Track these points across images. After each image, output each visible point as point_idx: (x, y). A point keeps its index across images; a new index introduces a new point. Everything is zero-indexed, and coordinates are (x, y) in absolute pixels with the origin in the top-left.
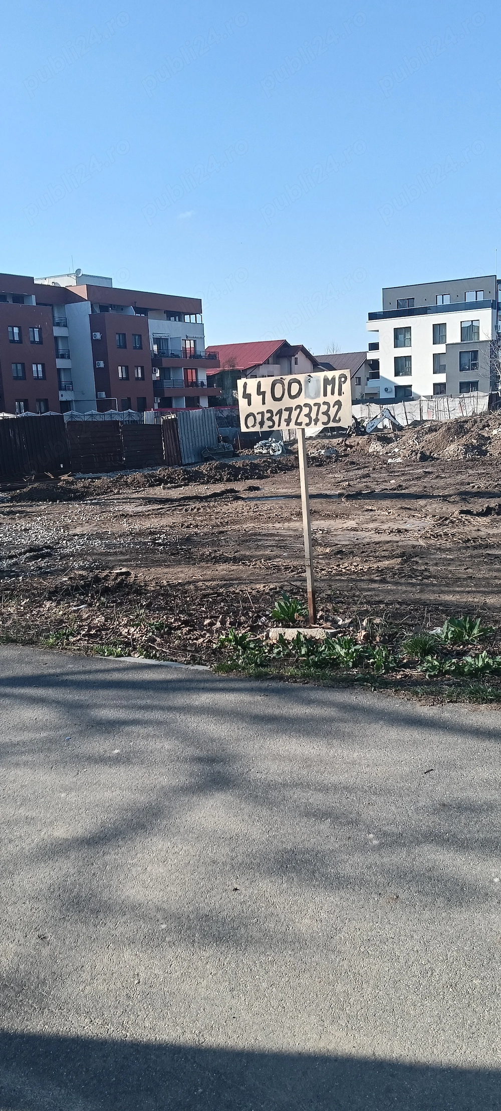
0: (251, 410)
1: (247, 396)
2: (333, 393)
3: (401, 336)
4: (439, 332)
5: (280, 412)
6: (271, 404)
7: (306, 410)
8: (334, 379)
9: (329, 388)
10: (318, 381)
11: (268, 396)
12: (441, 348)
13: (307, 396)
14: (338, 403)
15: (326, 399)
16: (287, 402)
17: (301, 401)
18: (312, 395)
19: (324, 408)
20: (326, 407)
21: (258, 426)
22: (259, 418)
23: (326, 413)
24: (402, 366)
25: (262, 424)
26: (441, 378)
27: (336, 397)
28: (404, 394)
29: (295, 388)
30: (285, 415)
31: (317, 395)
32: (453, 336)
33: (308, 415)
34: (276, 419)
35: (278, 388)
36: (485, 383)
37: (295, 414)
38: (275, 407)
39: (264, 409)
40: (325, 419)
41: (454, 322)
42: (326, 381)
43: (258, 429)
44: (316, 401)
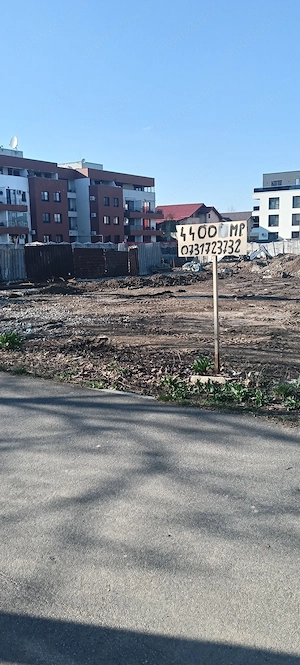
0: (185, 244)
1: (183, 235)
2: (236, 235)
3: (273, 203)
4: (296, 201)
5: (203, 245)
6: (197, 240)
7: (219, 245)
8: (237, 226)
9: (234, 231)
10: (227, 227)
11: (196, 235)
13: (220, 236)
14: (239, 241)
15: (231, 238)
16: (207, 239)
17: (216, 239)
18: (223, 236)
19: (230, 244)
21: (189, 253)
22: (190, 249)
23: (231, 247)
24: (273, 220)
25: (191, 252)
26: (297, 228)
27: (238, 237)
28: (273, 237)
29: (213, 231)
30: (206, 247)
31: (226, 236)
33: (220, 248)
34: (200, 249)
35: (202, 230)
37: (212, 247)
38: (200, 242)
39: (193, 243)
40: (230, 250)
42: (232, 227)
43: (188, 255)
44: (225, 239)
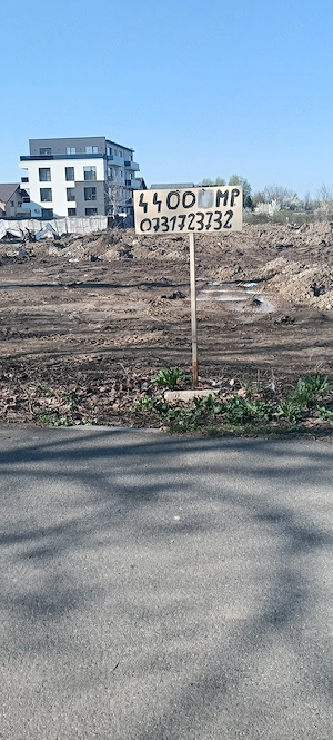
0: (147, 216)
1: (144, 205)
2: (225, 204)
3: (44, 174)
4: (69, 173)
5: (174, 219)
6: (165, 211)
7: (199, 218)
8: (227, 192)
9: (222, 200)
10: (211, 193)
11: (164, 205)
12: (71, 184)
13: (200, 206)
14: (230, 213)
15: (218, 209)
16: (181, 210)
17: (194, 209)
18: (206, 205)
19: (216, 216)
20: (218, 215)
21: (153, 230)
22: (154, 223)
23: (218, 220)
24: (46, 194)
25: (157, 228)
26: (73, 205)
27: (228, 207)
28: (48, 215)
29: (189, 199)
30: (179, 221)
31: (210, 205)
32: (79, 176)
33: (201, 222)
34: (170, 224)
35: (174, 198)
36: (101, 209)
37: (188, 221)
38: (170, 214)
39: (160, 216)
40: (217, 225)
41: (79, 166)
42: (219, 194)
43: (152, 232)
44: (209, 210)
